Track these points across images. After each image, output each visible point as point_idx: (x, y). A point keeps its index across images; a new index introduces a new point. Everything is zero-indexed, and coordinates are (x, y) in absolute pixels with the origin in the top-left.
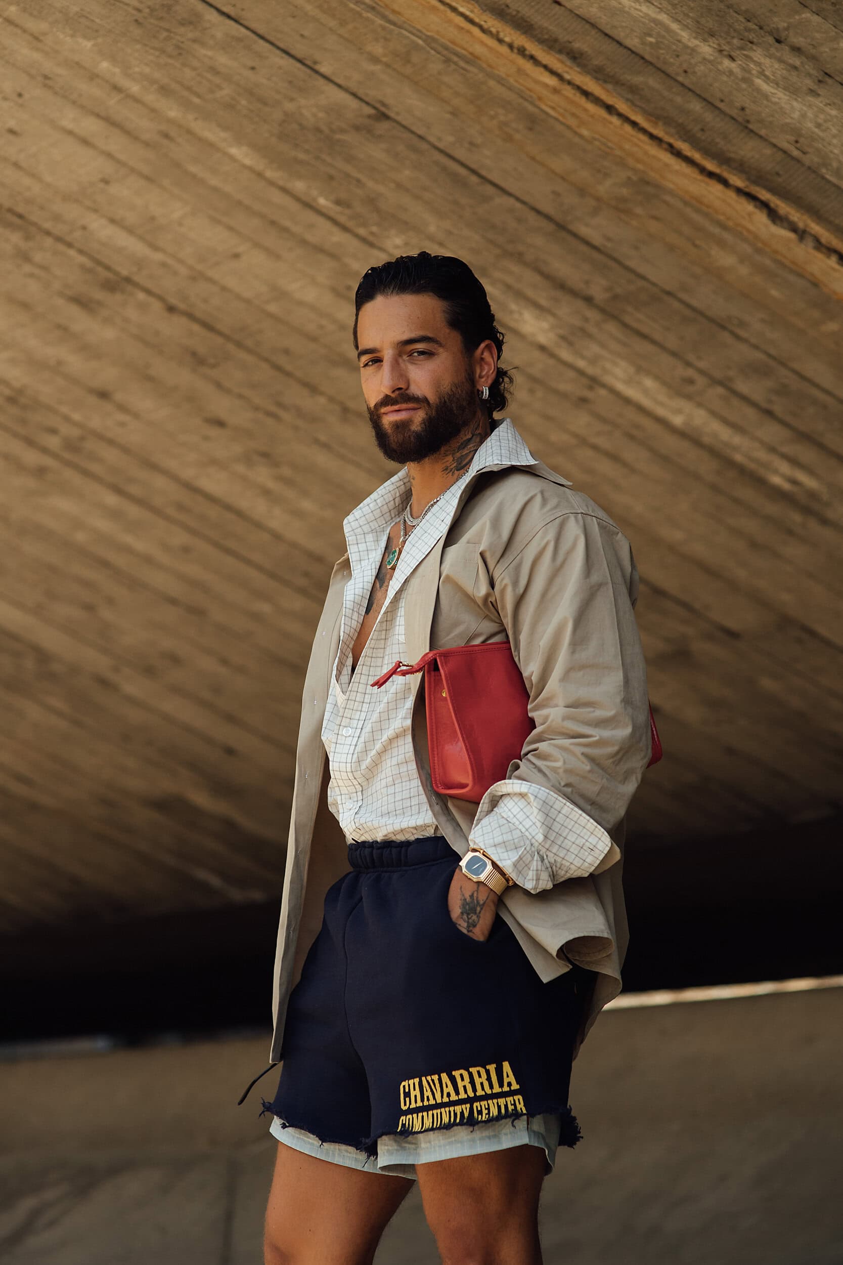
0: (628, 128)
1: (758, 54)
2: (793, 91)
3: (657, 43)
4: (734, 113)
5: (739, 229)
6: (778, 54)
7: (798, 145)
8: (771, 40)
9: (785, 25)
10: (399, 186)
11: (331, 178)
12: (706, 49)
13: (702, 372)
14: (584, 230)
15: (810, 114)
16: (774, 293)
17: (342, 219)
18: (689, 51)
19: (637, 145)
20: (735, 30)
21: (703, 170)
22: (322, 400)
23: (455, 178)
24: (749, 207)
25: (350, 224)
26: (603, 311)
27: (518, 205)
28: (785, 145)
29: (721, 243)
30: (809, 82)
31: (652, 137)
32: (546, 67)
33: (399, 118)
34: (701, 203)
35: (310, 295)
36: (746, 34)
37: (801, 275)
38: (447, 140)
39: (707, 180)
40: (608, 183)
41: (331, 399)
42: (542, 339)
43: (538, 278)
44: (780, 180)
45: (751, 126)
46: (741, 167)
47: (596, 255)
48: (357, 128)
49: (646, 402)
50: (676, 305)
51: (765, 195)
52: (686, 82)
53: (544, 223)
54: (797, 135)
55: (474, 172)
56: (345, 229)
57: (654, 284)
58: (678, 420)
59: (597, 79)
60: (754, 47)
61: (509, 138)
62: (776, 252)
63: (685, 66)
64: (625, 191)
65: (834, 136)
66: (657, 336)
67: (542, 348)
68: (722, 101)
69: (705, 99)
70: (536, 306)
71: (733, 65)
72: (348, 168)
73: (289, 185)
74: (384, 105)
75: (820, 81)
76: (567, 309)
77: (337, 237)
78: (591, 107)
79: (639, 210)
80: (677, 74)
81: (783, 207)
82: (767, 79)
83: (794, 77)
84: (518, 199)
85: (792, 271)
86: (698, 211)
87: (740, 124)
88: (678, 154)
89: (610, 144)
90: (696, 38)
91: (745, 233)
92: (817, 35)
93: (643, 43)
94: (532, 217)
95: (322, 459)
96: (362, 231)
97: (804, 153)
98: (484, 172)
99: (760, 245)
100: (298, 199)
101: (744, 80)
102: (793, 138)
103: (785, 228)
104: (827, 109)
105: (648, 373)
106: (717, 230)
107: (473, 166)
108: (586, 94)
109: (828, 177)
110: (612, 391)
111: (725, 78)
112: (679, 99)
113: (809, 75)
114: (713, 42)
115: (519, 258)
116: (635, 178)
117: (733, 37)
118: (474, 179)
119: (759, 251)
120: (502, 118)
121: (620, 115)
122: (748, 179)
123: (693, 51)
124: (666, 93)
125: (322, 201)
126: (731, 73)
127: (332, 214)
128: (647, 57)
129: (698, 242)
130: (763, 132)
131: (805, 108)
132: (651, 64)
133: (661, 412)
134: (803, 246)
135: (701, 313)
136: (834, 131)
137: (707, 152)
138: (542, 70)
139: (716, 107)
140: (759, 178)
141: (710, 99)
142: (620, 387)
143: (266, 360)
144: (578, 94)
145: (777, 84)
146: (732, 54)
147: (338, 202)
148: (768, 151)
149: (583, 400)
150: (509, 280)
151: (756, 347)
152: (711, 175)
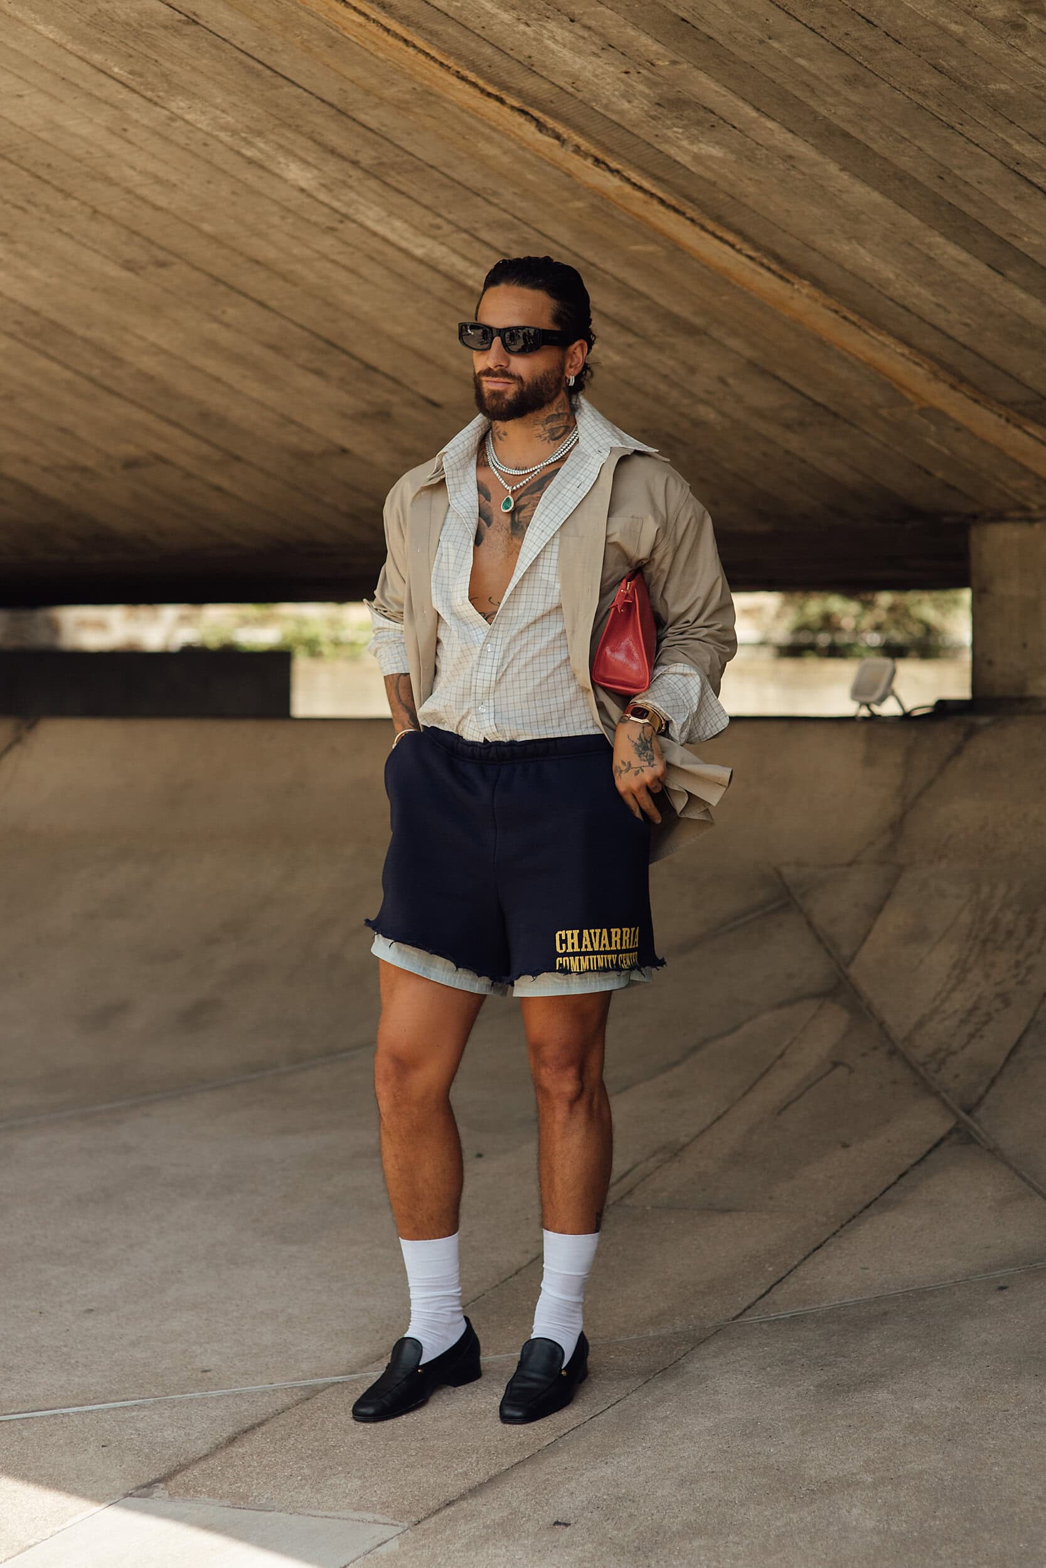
0: (422, 57)
1: (551, 25)
2: (579, 52)
3: (462, 6)
4: (521, 58)
5: (508, 132)
6: (570, 28)
7: (574, 85)
8: (566, 18)
9: (581, 12)
10: (194, 69)
11: (131, 56)
12: (506, 17)
13: (449, 222)
14: (362, 117)
15: (590, 67)
16: (530, 177)
17: (133, 84)
18: (489, 15)
19: (426, 68)
20: (535, 8)
21: (482, 91)
22: (74, 203)
23: (250, 70)
24: (521, 120)
25: (141, 89)
26: (366, 171)
27: (306, 94)
28: (562, 84)
29: (489, 140)
30: (594, 48)
31: (441, 64)
32: (355, 9)
33: (208, 25)
34: (478, 112)
35: (85, 130)
36: (544, 12)
37: (558, 168)
38: (250, 44)
39: (487, 99)
40: (393, 90)
41: (84, 203)
42: (303, 184)
43: (310, 143)
44: (553, 105)
45: (534, 69)
46: (519, 94)
47: (369, 134)
48: (165, 27)
49: (391, 236)
50: (437, 175)
51: (536, 113)
52: (483, 34)
53: (327, 109)
54: (575, 80)
55: (268, 67)
56: (133, 90)
57: (420, 159)
58: (419, 252)
59: (401, 23)
60: (550, 21)
61: (309, 50)
62: (538, 151)
63: (483, 24)
64: (407, 97)
65: (608, 84)
66: (415, 195)
67: (302, 190)
68: (512, 50)
69: (497, 47)
70: (304, 161)
71: (527, 29)
72: (150, 53)
73: (87, 57)
74: (194, 14)
75: (603, 49)
76: (332, 167)
77: (125, 94)
78: (390, 39)
79: (417, 110)
80: (475, 28)
81: (551, 123)
82: (556, 41)
83: (581, 43)
84: (305, 90)
85: (549, 164)
86: (472, 116)
87: (526, 66)
88: (463, 79)
89: (402, 65)
90: (498, 8)
91: (513, 136)
92: (609, 22)
93: (450, 5)
94: (316, 104)
95: (61, 243)
96: (149, 94)
97: (578, 91)
98: (278, 70)
99: (524, 145)
100: (93, 66)
101: (535, 39)
102: (571, 81)
103: (549, 136)
104: (607, 67)
105: (400, 217)
106: (487, 131)
107: (269, 64)
108: (388, 30)
109: (595, 108)
110: (361, 225)
111: (519, 36)
112: (473, 45)
113: (594, 43)
114: (514, 14)
115: (297, 129)
116: (419, 89)
117: (532, 12)
118: (268, 72)
119: (524, 149)
120: (305, 37)
121: (414, 46)
122: (524, 102)
123: (493, 16)
124: (462, 39)
125: (116, 70)
126: (524, 33)
127: (123, 79)
128: (450, 14)
129: (467, 137)
130: (544, 74)
131: (586, 64)
132: (453, 19)
133: (404, 244)
134: (564, 150)
135: (459, 183)
136: (609, 80)
137: (490, 81)
138: (352, 11)
139: (508, 55)
140: (535, 102)
141: (502, 48)
142: (370, 224)
143: (27, 170)
144: (381, 30)
145: (565, 46)
146: (529, 22)
147: (131, 72)
148: (546, 86)
149: (332, 229)
150: (282, 141)
151: (505, 211)
152: (489, 95)
